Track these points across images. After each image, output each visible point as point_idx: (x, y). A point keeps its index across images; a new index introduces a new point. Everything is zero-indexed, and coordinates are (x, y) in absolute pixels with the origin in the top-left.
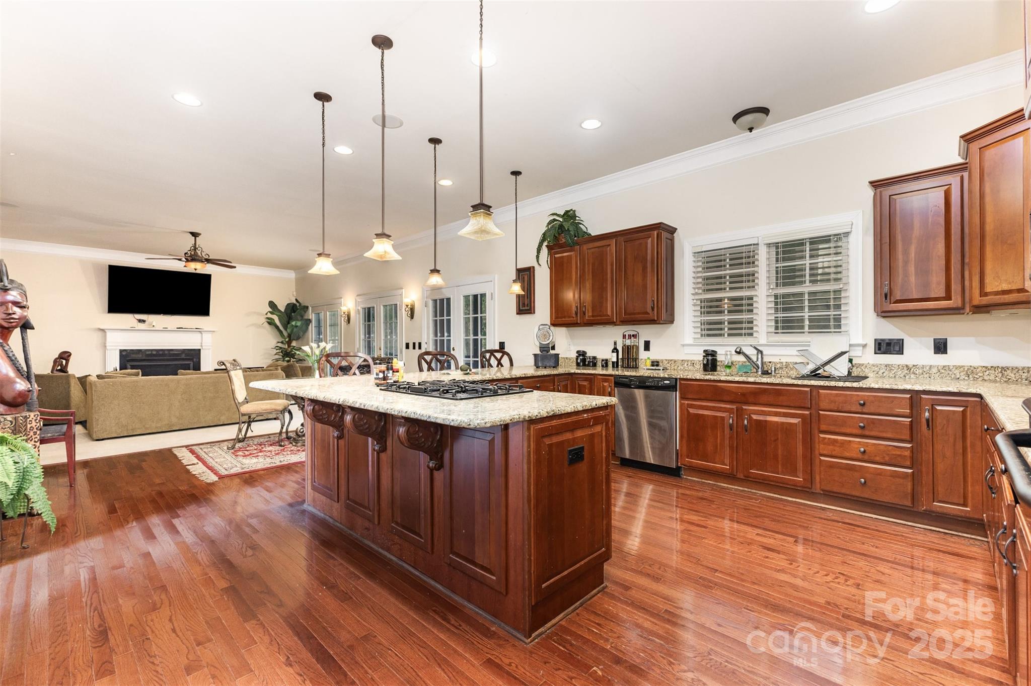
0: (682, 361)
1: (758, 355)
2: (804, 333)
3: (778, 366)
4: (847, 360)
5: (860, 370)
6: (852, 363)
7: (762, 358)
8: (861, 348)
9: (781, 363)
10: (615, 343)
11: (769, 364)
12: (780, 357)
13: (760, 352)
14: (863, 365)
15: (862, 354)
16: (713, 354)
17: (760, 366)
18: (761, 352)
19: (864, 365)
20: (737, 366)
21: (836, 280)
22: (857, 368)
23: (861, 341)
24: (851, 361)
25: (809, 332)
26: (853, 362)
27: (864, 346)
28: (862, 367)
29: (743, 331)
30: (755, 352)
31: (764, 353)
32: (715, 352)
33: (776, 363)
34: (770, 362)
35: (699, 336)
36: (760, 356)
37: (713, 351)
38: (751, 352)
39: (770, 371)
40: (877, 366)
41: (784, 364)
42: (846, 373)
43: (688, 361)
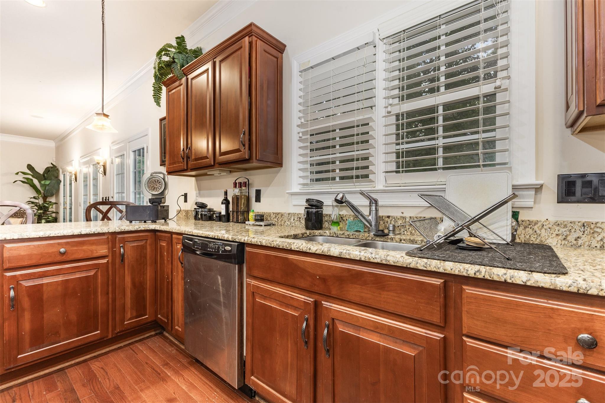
0: (289, 214)
1: (370, 206)
2: (435, 169)
3: (400, 222)
4: (510, 214)
5: (531, 231)
6: (517, 220)
7: (377, 210)
8: (533, 192)
9: (404, 218)
10: (226, 193)
11: (387, 219)
12: (403, 210)
13: (374, 202)
14: (536, 223)
15: (535, 202)
16: (319, 205)
17: (373, 223)
18: (376, 202)
19: (540, 224)
20: (347, 222)
21: (488, 77)
22: (525, 228)
23: (531, 180)
24: (515, 215)
25: (444, 169)
26: (520, 218)
27: (538, 189)
28: (536, 228)
29: (354, 173)
30: (367, 202)
31: (380, 203)
32: (321, 203)
33: (396, 219)
34: (389, 217)
35: (308, 181)
36: (373, 208)
37: (318, 201)
38: (360, 202)
39: (386, 231)
40: (565, 226)
41: (407, 220)
42: (509, 239)
43: (294, 214)
